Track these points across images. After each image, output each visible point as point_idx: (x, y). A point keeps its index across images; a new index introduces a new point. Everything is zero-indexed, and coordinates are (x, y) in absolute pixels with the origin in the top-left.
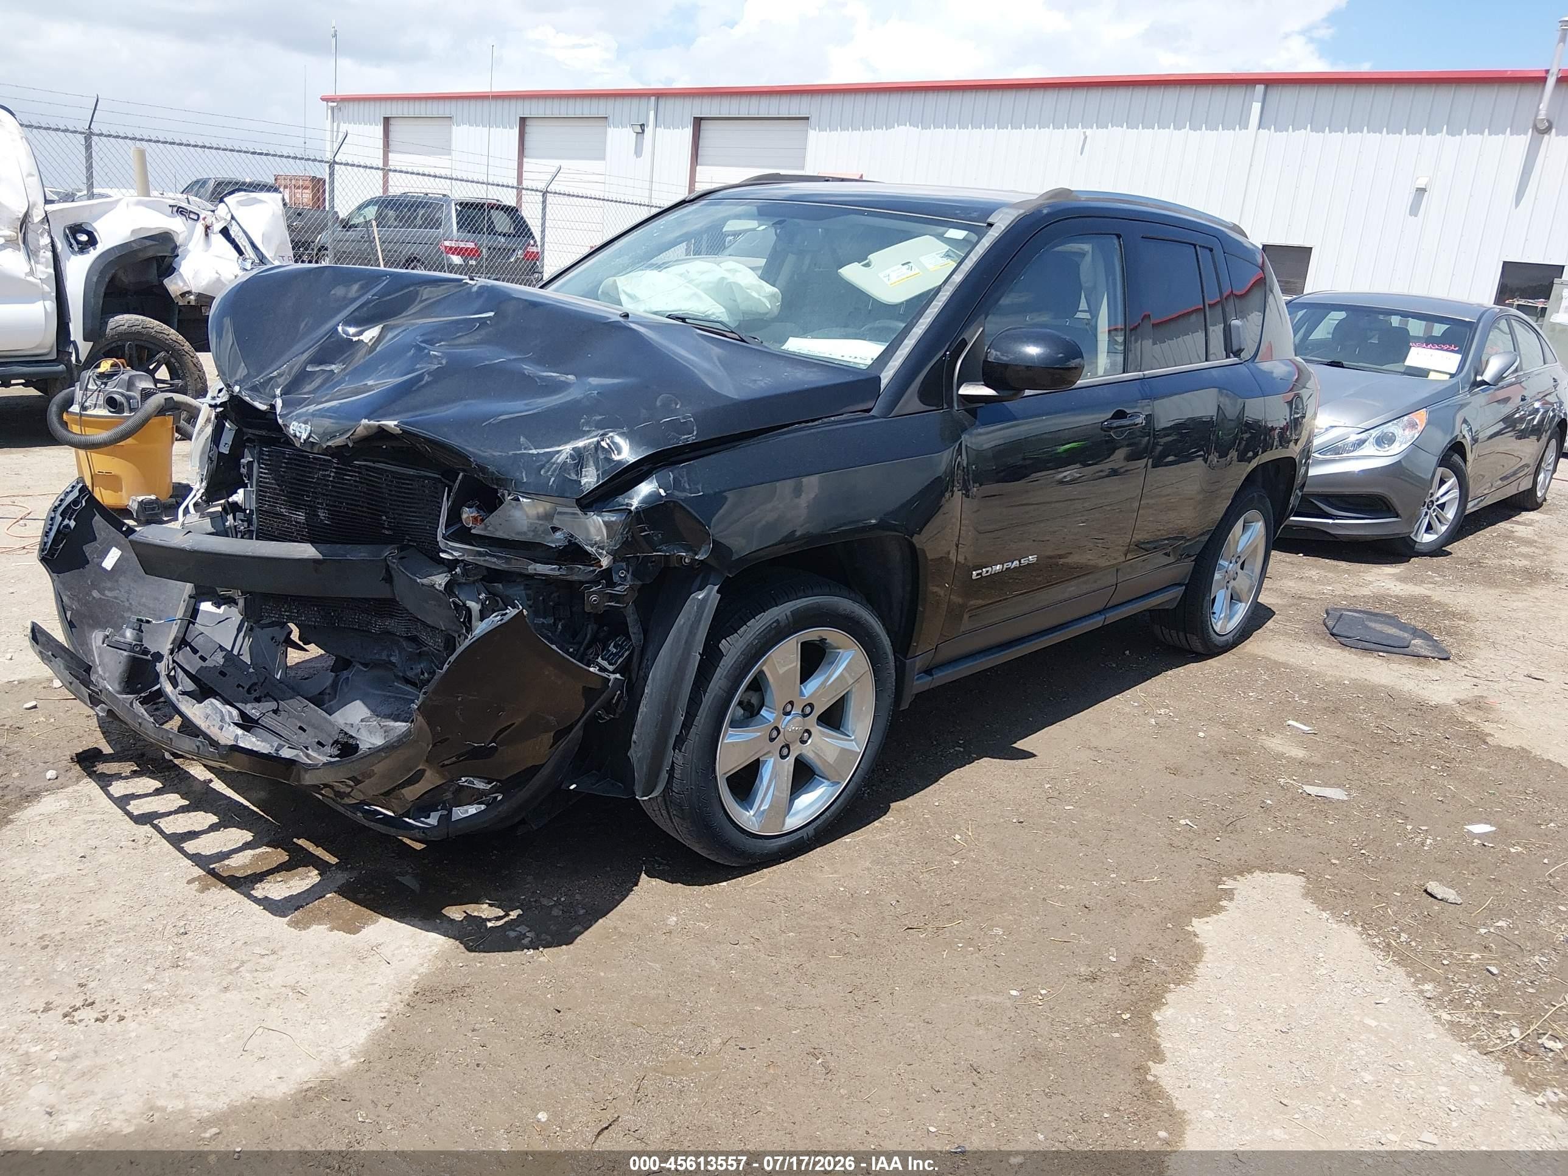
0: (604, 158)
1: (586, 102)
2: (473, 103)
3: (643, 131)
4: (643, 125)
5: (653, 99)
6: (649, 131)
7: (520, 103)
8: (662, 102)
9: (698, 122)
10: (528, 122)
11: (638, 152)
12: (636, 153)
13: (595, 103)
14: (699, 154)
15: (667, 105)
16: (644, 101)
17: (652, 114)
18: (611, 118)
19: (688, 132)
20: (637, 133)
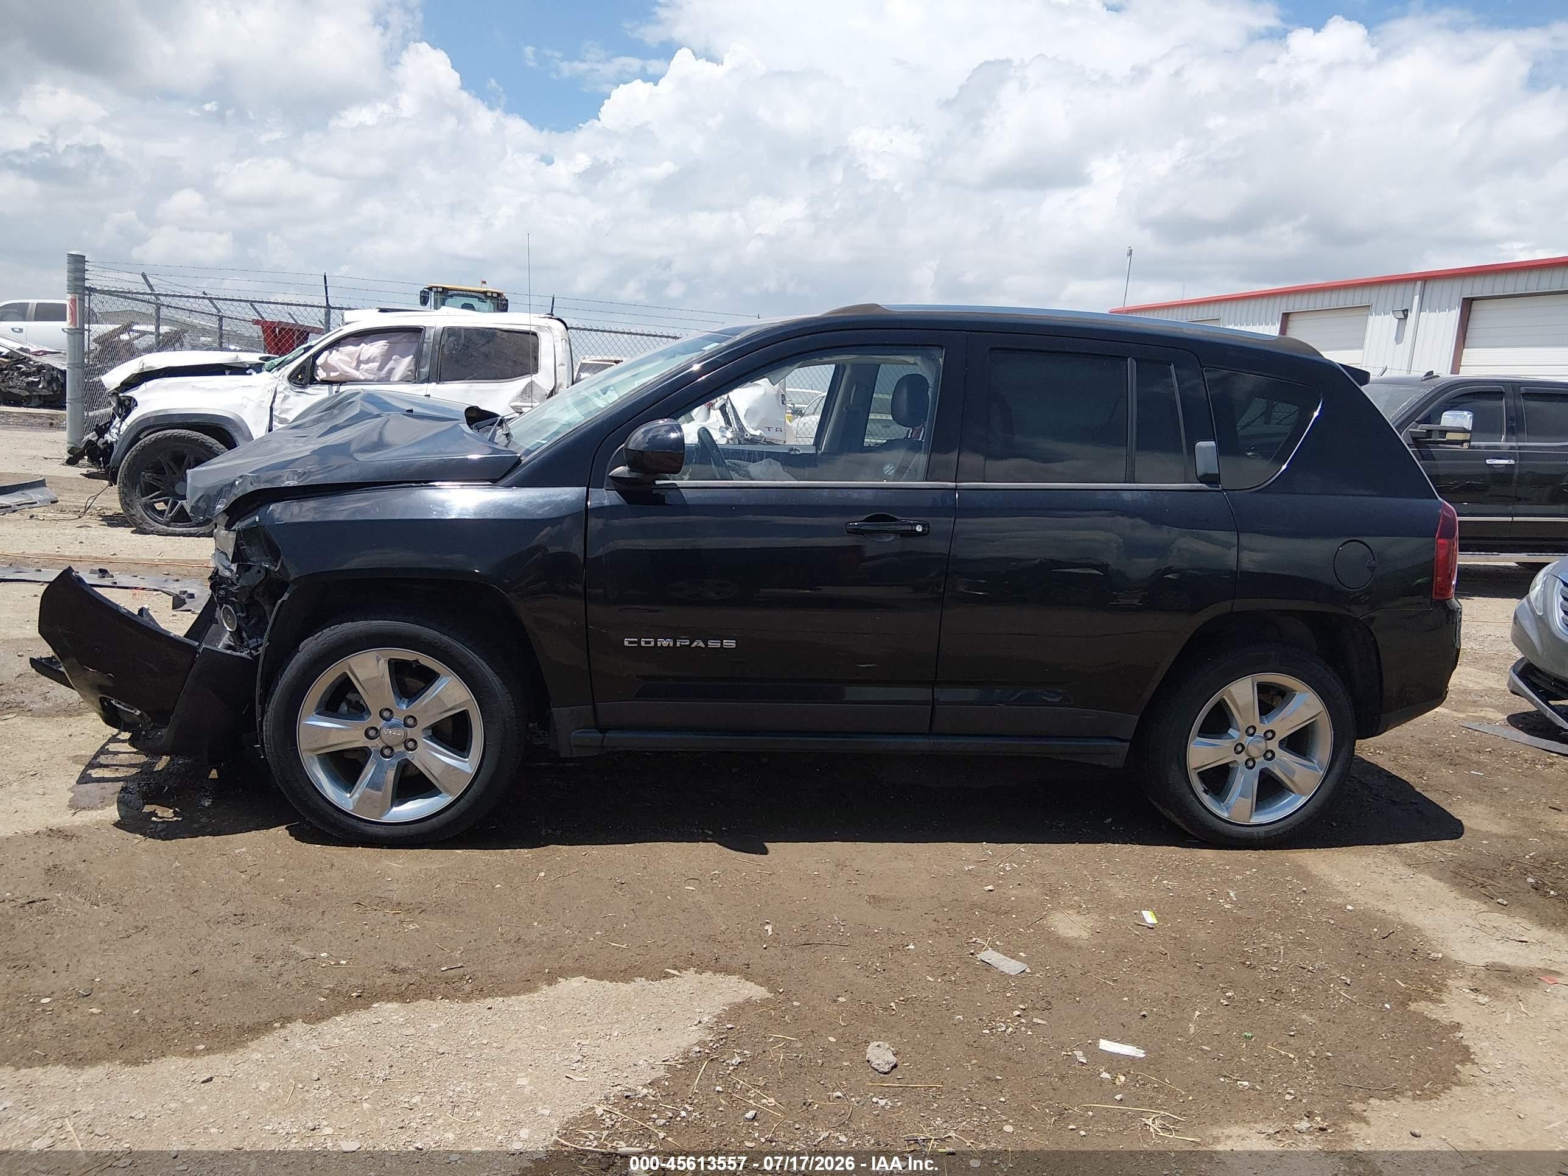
0: (1362, 348)
1: (1350, 293)
2: (1240, 304)
3: (1406, 316)
4: (1407, 310)
5: (1419, 283)
6: (1412, 316)
7: (1285, 299)
8: (1430, 286)
9: (1468, 305)
10: (1291, 318)
11: (1399, 339)
12: (1396, 339)
13: (1359, 292)
14: (1468, 335)
15: (1435, 288)
16: (1410, 286)
17: (1417, 298)
18: (1374, 306)
19: (1455, 314)
20: (1400, 319)
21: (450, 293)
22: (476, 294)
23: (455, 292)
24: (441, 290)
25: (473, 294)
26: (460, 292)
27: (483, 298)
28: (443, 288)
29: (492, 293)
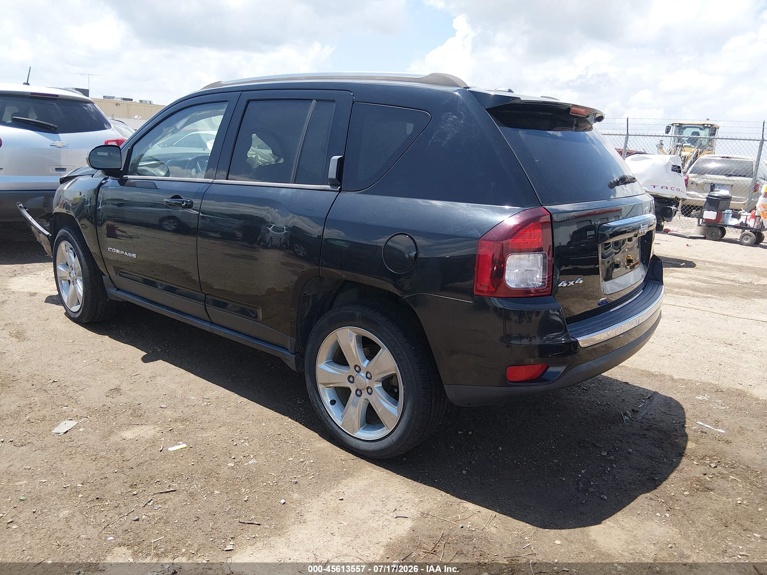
21: (683, 126)
22: (698, 126)
23: (687, 126)
24: (678, 125)
25: (696, 126)
26: (689, 125)
27: (702, 128)
28: (680, 124)
29: (708, 124)
